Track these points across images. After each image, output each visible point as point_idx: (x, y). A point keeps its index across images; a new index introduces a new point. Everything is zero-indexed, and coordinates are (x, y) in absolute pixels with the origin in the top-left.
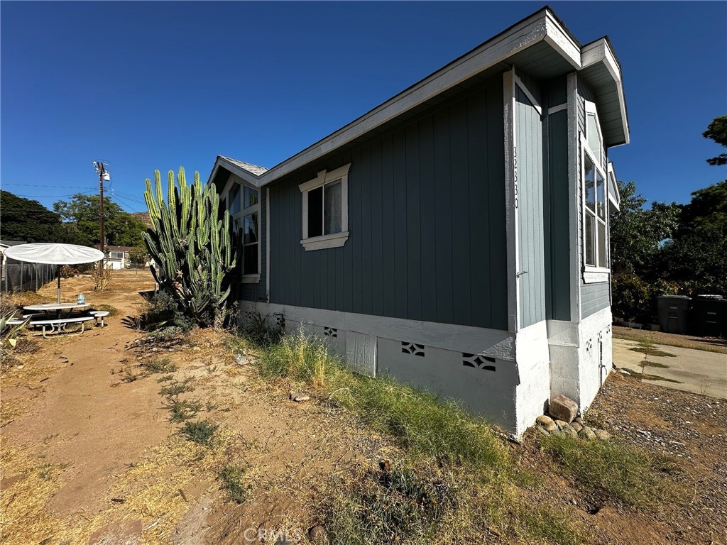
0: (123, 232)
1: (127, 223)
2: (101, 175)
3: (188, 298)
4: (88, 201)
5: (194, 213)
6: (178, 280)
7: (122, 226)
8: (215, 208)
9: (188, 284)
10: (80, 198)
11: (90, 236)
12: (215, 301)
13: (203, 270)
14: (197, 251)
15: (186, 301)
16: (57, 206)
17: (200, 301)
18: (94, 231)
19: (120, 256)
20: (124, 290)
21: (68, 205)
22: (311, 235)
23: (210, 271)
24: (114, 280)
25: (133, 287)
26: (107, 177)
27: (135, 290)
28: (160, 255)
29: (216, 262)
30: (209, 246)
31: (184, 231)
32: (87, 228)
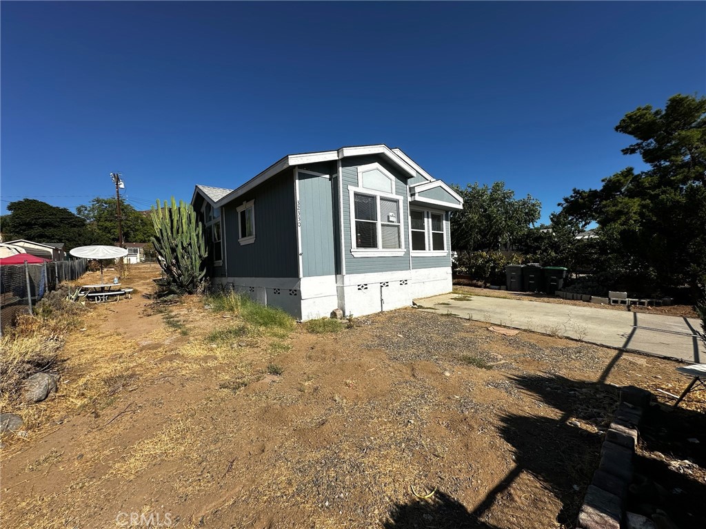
0: (137, 230)
1: (139, 221)
2: (117, 184)
3: (180, 276)
4: (105, 203)
5: (180, 225)
6: (173, 265)
7: (135, 225)
8: (193, 221)
9: (179, 268)
10: (98, 201)
11: (109, 235)
12: (196, 277)
13: (188, 259)
14: (183, 248)
15: (179, 278)
16: (79, 210)
17: (187, 278)
18: (112, 231)
19: (136, 251)
20: (141, 278)
21: (88, 209)
22: (242, 237)
23: (192, 259)
24: (133, 272)
25: (148, 276)
26: (122, 186)
27: (149, 278)
28: (162, 251)
29: (196, 253)
30: (190, 244)
31: (175, 236)
32: (106, 228)
